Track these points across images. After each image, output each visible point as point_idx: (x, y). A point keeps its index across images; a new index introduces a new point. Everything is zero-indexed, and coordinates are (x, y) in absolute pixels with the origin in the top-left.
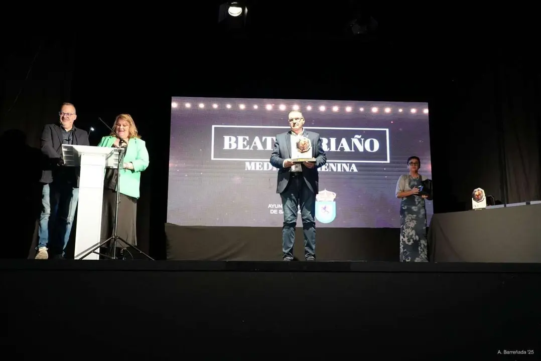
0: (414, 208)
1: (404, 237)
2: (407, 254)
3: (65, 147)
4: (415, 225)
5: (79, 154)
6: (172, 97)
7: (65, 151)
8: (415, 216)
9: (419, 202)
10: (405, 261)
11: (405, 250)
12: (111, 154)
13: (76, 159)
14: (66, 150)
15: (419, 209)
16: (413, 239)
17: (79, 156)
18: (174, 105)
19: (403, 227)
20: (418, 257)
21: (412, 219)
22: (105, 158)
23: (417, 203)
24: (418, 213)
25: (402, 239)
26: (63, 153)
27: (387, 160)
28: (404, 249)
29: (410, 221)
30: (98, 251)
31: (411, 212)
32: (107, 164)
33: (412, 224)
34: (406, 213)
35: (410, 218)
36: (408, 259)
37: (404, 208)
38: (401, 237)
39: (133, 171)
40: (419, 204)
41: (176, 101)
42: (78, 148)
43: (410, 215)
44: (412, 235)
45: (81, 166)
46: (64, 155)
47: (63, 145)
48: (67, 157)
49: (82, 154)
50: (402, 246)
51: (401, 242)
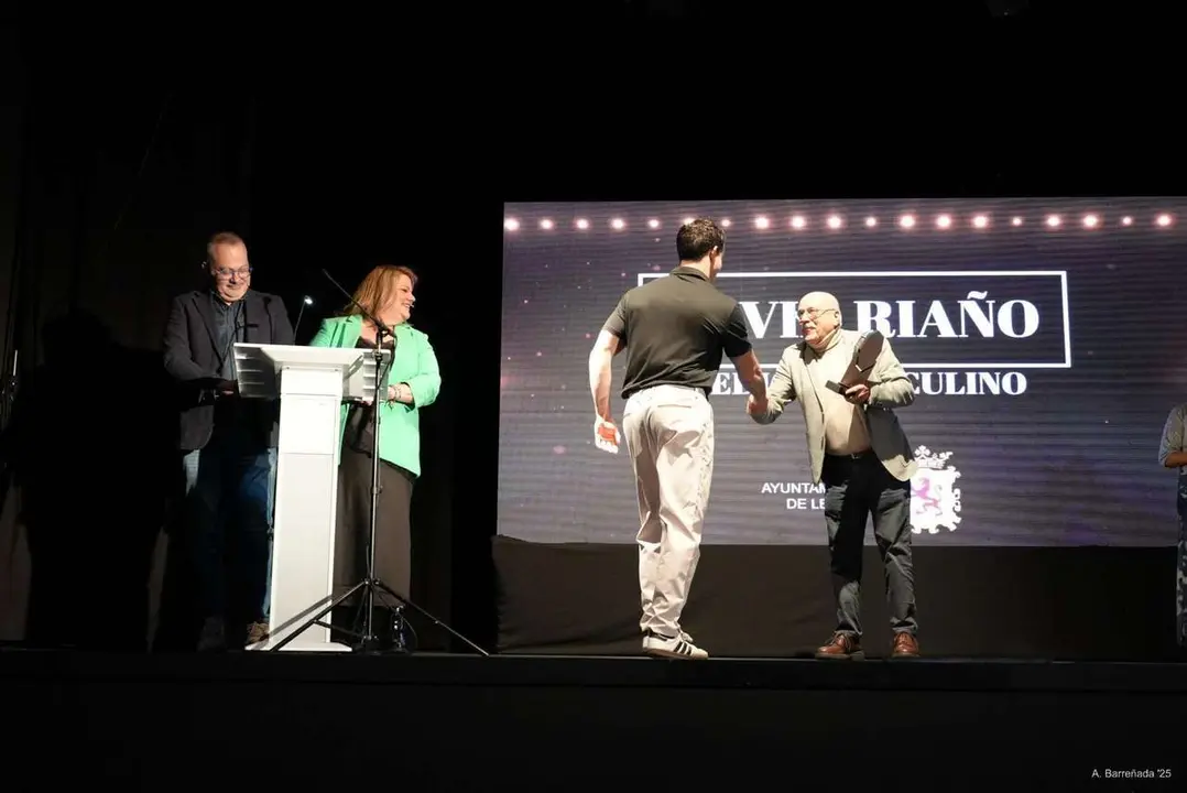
3: (242, 350)
5: (277, 367)
6: (506, 204)
7: (242, 361)
12: (358, 363)
13: (267, 377)
14: (244, 357)
17: (277, 372)
18: (511, 224)
19: (1183, 546)
22: (339, 376)
25: (1181, 580)
26: (237, 364)
27: (1064, 362)
28: (1183, 608)
32: (346, 390)
39: (411, 405)
42: (273, 351)
45: (282, 397)
47: (236, 344)
48: (245, 376)
49: (284, 367)
50: (1180, 598)
51: (1178, 587)
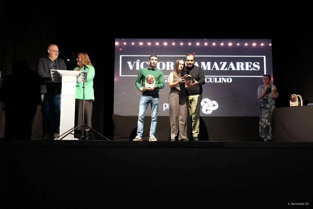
0: (268, 106)
1: (262, 123)
2: (263, 133)
3: (53, 71)
4: (268, 116)
5: (61, 75)
6: (115, 39)
8: (268, 110)
9: (271, 102)
10: (261, 137)
11: (261, 131)
12: (80, 75)
13: (59, 78)
14: (53, 73)
15: (271, 106)
16: (266, 125)
18: (117, 44)
19: (261, 117)
20: (269, 135)
21: (266, 113)
22: (76, 77)
23: (269, 102)
24: (270, 109)
25: (260, 124)
29: (265, 114)
30: (73, 132)
31: (265, 108)
33: (266, 116)
34: (263, 109)
35: (265, 112)
36: (263, 136)
37: (261, 106)
38: (260, 123)
40: (271, 103)
41: (118, 41)
43: (265, 110)
44: (266, 122)
46: (52, 76)
47: (51, 70)
48: (54, 77)
49: (63, 75)
50: (260, 128)
51: (260, 126)
